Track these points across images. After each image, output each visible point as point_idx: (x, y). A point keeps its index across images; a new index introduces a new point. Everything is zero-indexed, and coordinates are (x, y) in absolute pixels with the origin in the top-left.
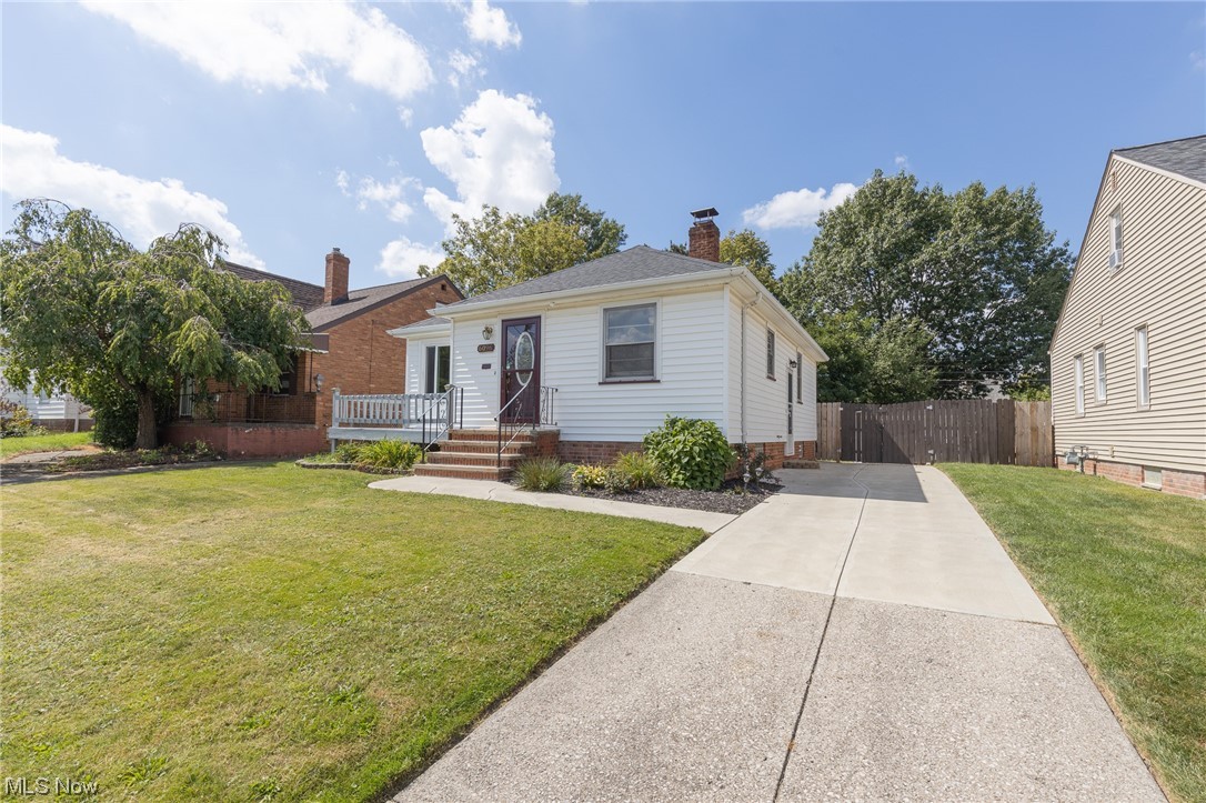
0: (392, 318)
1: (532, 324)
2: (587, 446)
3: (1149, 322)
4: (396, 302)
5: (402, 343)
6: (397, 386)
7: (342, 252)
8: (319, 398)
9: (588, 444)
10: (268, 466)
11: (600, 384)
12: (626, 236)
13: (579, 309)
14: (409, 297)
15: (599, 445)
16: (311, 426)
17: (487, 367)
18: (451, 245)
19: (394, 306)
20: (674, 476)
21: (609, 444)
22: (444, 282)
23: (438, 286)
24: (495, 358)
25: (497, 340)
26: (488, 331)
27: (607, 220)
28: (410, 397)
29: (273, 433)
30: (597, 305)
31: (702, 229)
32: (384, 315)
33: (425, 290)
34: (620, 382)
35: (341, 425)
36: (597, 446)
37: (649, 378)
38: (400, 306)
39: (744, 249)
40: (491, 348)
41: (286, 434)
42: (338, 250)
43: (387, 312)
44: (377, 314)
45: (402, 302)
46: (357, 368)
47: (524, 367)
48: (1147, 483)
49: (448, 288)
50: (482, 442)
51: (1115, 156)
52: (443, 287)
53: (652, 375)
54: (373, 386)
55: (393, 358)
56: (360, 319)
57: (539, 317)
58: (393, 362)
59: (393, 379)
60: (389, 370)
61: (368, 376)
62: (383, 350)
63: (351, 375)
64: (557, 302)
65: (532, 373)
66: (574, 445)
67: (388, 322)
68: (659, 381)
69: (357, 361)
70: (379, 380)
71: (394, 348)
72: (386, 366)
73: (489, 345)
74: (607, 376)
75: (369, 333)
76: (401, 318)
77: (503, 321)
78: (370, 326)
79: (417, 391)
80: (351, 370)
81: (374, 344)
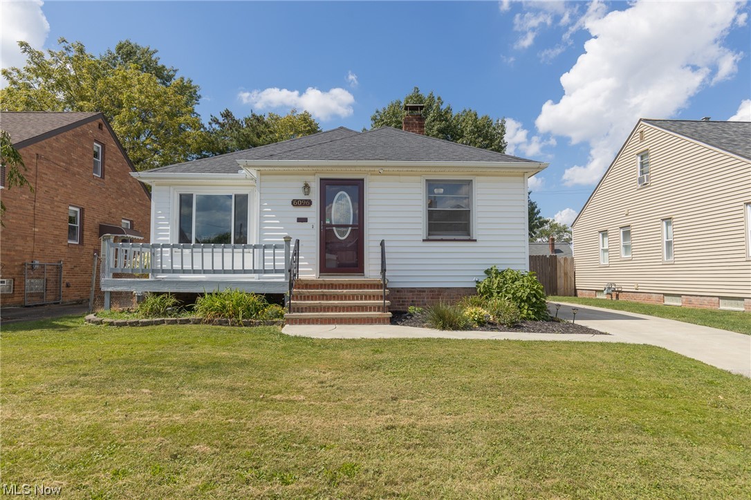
0: (54, 154)
2: (411, 292)
3: (674, 217)
4: (59, 136)
9: (412, 290)
11: (424, 240)
13: (402, 177)
14: (71, 132)
15: (422, 290)
17: (302, 220)
19: (57, 140)
20: (525, 311)
21: (432, 290)
22: (101, 120)
23: (96, 124)
24: (313, 213)
25: (315, 196)
26: (307, 187)
30: (421, 175)
31: (415, 120)
32: (48, 149)
33: (85, 126)
34: (442, 240)
36: (420, 291)
37: (466, 237)
38: (63, 141)
40: (307, 203)
43: (51, 147)
44: (42, 148)
45: (64, 137)
47: (342, 222)
48: (666, 303)
49: (104, 128)
51: (642, 122)
52: (100, 126)
53: (469, 235)
54: (37, 230)
55: (55, 198)
56: (25, 152)
57: (363, 180)
58: (56, 203)
59: (55, 223)
60: (52, 213)
61: (32, 219)
62: (46, 189)
63: (15, 216)
64: (385, 169)
65: (350, 228)
66: (398, 291)
67: (51, 157)
68: (475, 240)
69: (21, 200)
70: (42, 223)
71: (57, 187)
72: (49, 207)
73: (306, 200)
74: (429, 235)
75: (34, 168)
76: (63, 155)
77: (321, 179)
78: (35, 161)
79: (168, 238)
80: (15, 211)
81: (38, 182)
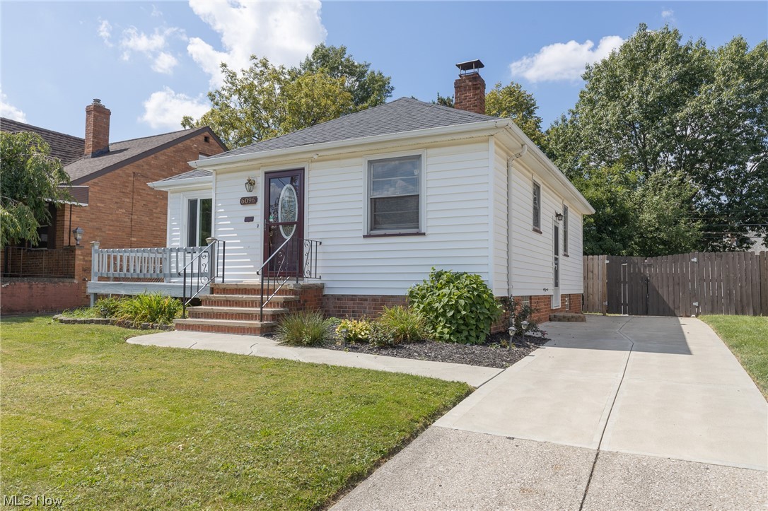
0: (153, 170)
1: (296, 177)
2: (352, 300)
4: (158, 154)
5: (164, 196)
6: (158, 239)
7: (102, 103)
8: (78, 252)
9: (353, 298)
10: (24, 321)
11: (364, 237)
12: (392, 89)
13: (343, 161)
14: (172, 149)
15: (364, 299)
16: (70, 280)
17: (250, 219)
18: (217, 95)
19: (156, 158)
21: (374, 298)
22: (207, 134)
23: (201, 138)
24: (258, 211)
25: (259, 192)
26: (251, 183)
27: (373, 72)
28: (171, 250)
29: (31, 287)
30: (361, 156)
31: (468, 82)
32: (146, 167)
33: (188, 142)
34: (385, 235)
35: (101, 279)
36: (361, 300)
37: (414, 231)
38: (162, 158)
39: (510, 102)
40: (253, 201)
41: (44, 289)
42: (99, 101)
43: (149, 164)
44: (138, 167)
45: (165, 154)
46: (116, 220)
47: (288, 220)
49: (212, 140)
50: (245, 296)
52: (206, 139)
53: (418, 228)
54: (133, 239)
55: (154, 211)
56: (121, 172)
57: (303, 169)
58: (155, 215)
59: (155, 233)
60: (151, 223)
61: (129, 230)
62: (144, 203)
63: (111, 228)
64: (320, 154)
65: (295, 225)
66: (338, 299)
67: (149, 174)
68: (424, 234)
69: (117, 214)
70: (140, 233)
71: (155, 200)
72: (147, 219)
73: (252, 197)
74: (371, 230)
75: (130, 185)
76: (164, 171)
77: (266, 173)
78: (131, 179)
79: (179, 244)
80: (112, 223)
81: (135, 197)
